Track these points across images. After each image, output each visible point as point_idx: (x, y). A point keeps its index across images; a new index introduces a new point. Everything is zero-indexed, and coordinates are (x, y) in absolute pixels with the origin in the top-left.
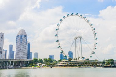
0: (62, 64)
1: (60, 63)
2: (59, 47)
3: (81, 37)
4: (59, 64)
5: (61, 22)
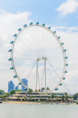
1: (13, 96)
3: (46, 59)
5: (20, 33)
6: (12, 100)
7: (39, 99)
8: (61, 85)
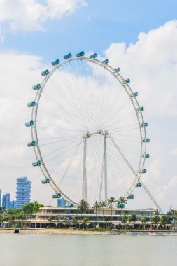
0: (46, 221)
1: (34, 217)
2: (38, 164)
3: (106, 133)
4: (32, 221)
6: (32, 225)
7: (96, 224)
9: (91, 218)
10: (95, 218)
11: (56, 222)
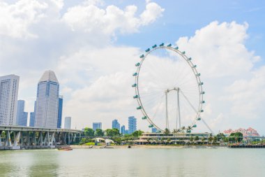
0: (146, 141)
1: (139, 139)
2: (140, 108)
3: (178, 89)
4: (138, 141)
6: (138, 143)
8: (199, 119)
9: (172, 139)
10: (174, 139)
11: (151, 141)
